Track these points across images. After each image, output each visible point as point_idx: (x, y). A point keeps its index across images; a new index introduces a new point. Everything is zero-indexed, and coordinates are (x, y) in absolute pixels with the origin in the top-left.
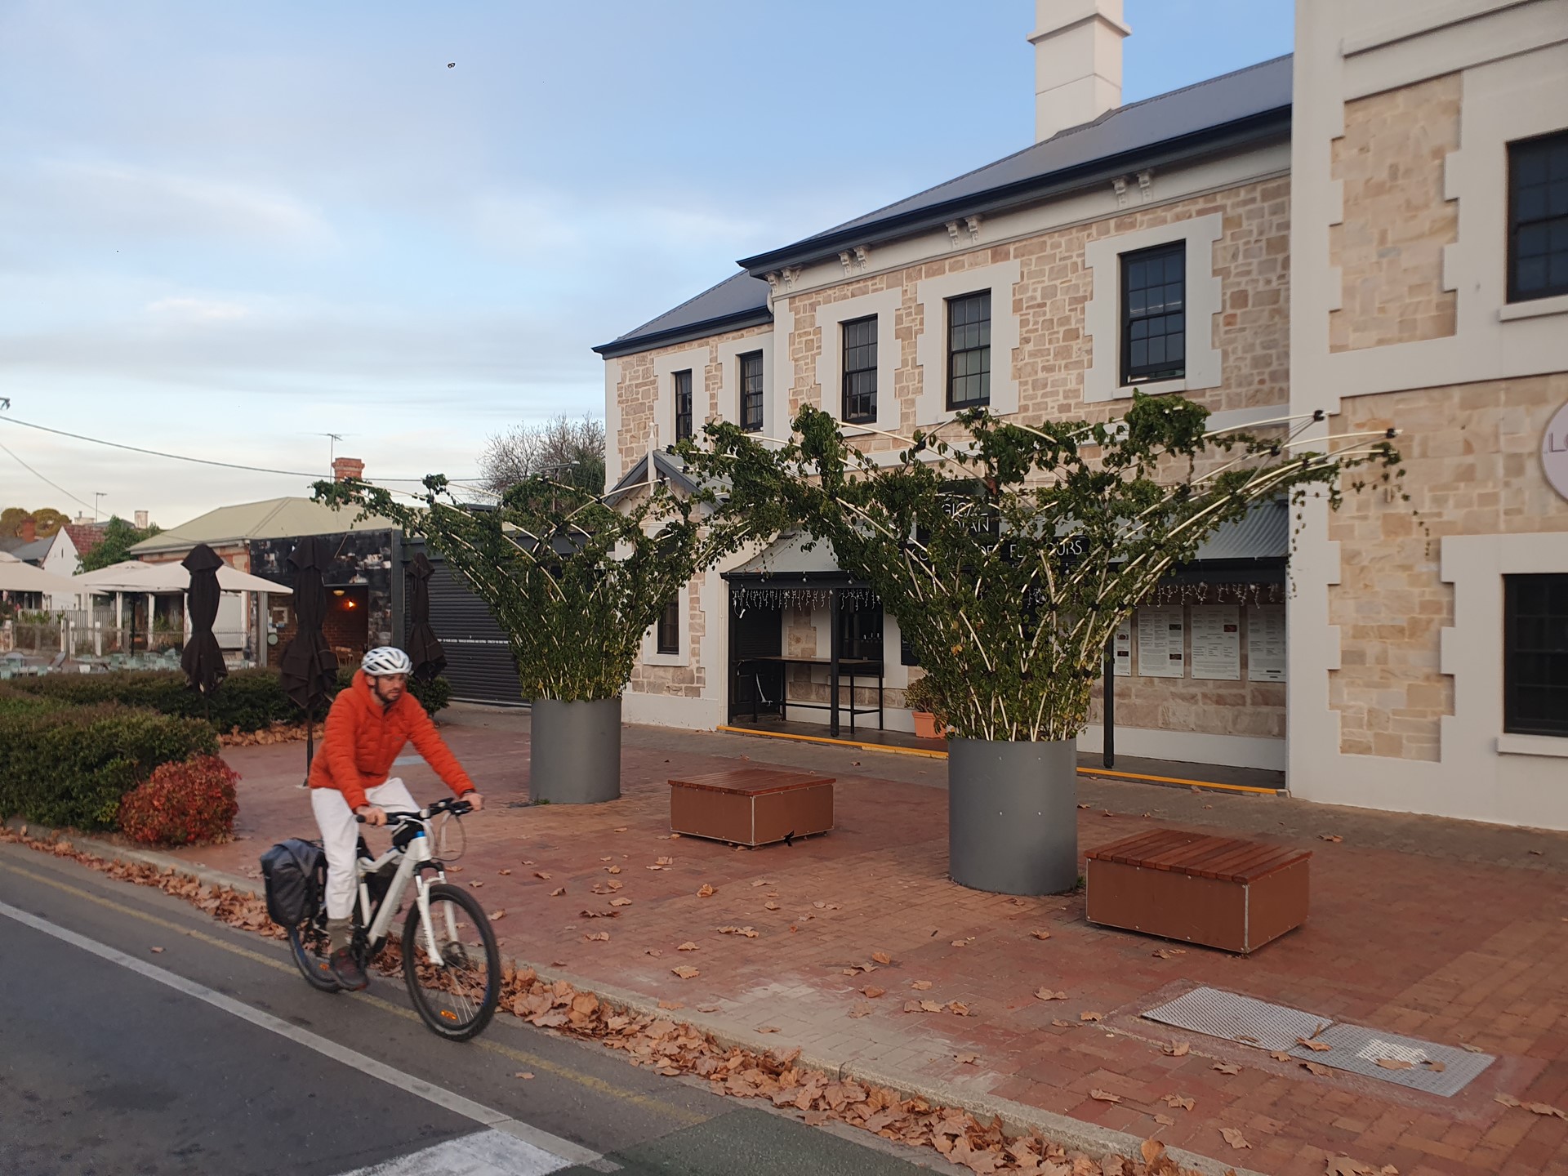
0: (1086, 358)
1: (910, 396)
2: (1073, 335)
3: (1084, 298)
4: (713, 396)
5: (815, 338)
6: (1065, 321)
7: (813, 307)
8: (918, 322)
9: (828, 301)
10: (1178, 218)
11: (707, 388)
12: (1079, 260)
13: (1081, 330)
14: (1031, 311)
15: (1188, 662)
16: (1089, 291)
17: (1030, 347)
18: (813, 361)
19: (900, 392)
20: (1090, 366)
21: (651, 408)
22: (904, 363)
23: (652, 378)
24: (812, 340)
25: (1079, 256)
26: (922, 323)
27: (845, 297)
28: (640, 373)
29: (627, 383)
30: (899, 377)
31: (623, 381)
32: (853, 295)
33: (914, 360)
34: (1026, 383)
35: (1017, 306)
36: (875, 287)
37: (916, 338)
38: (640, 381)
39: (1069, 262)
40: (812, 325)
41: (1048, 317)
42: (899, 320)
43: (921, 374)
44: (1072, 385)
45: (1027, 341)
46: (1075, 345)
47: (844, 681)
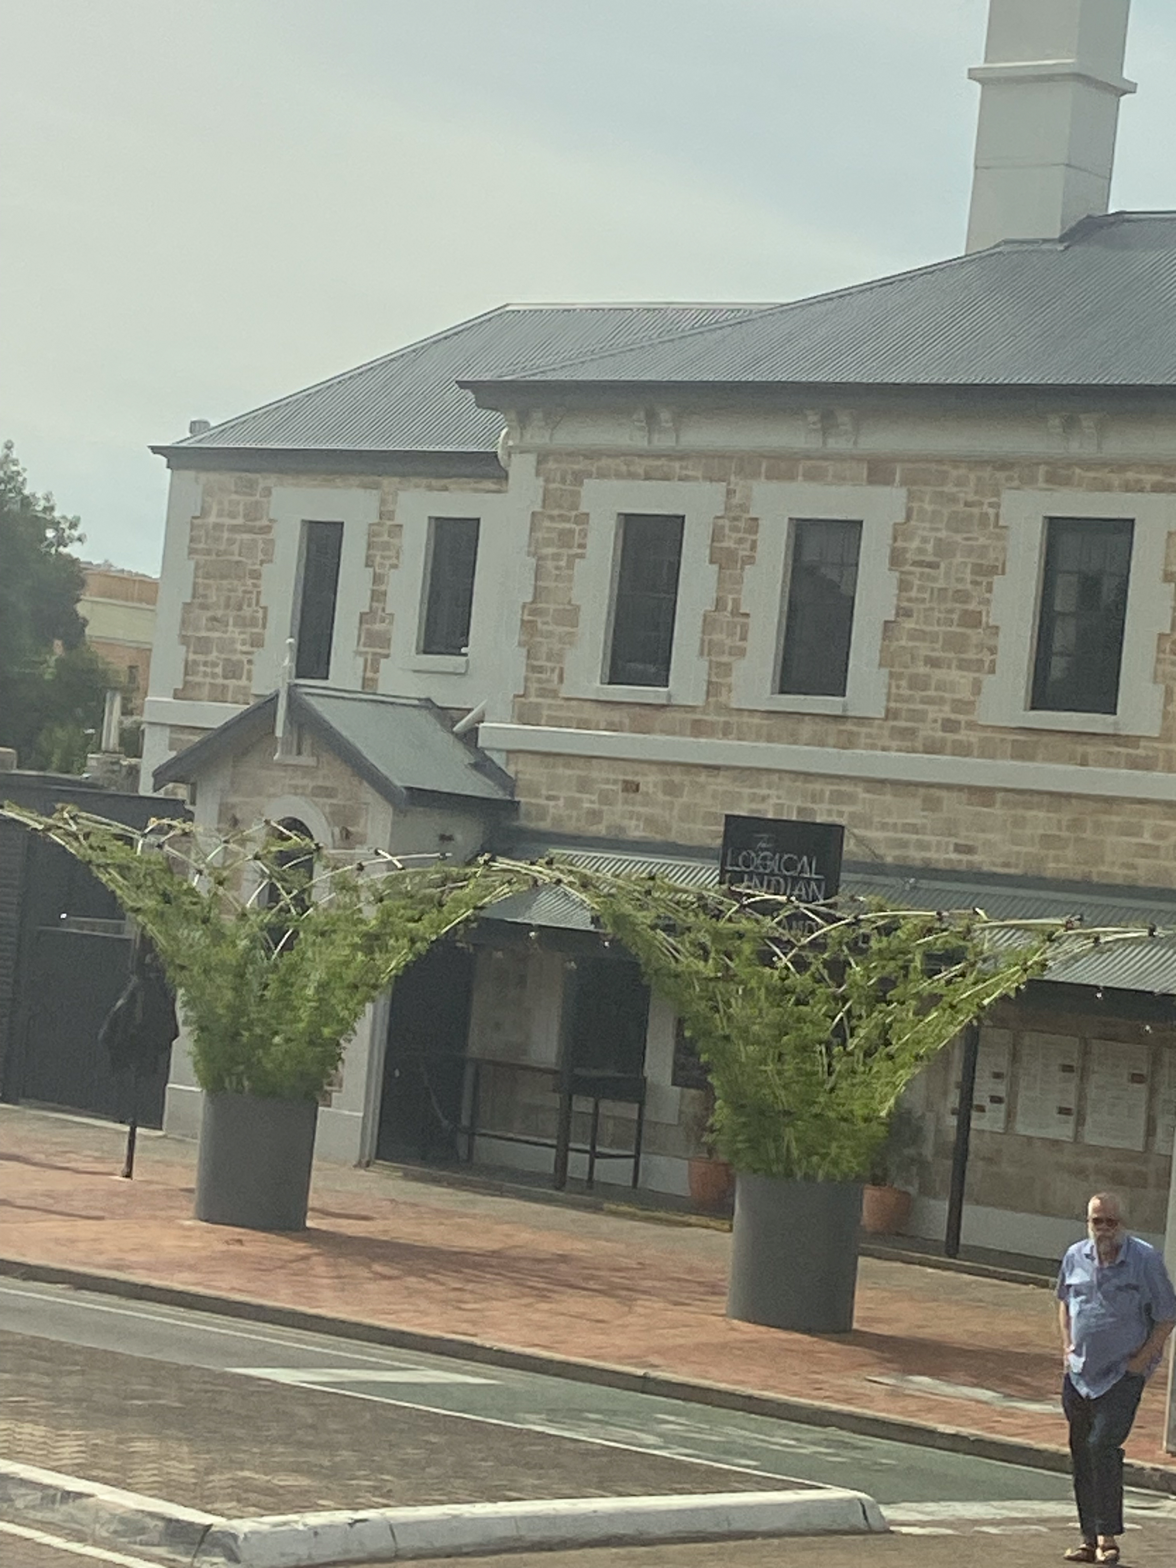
0: (987, 658)
1: (725, 659)
2: (972, 620)
3: (992, 570)
4: (377, 579)
5: (577, 528)
6: (962, 596)
7: (578, 478)
8: (748, 545)
9: (602, 475)
10: (1127, 488)
11: (369, 563)
12: (991, 511)
13: (984, 613)
14: (918, 570)
15: (1080, 1121)
16: (1001, 561)
17: (909, 624)
18: (570, 566)
19: (707, 648)
20: (992, 671)
21: (256, 575)
22: (719, 604)
23: (265, 522)
24: (571, 532)
25: (991, 505)
26: (753, 547)
27: (632, 476)
28: (241, 508)
29: (212, 519)
30: (708, 624)
31: (205, 512)
32: (648, 477)
33: (736, 602)
34: (900, 676)
35: (896, 559)
36: (684, 472)
37: (742, 569)
38: (240, 521)
39: (976, 511)
40: (574, 506)
41: (941, 584)
42: (716, 535)
43: (745, 629)
44: (965, 694)
45: (908, 614)
46: (975, 635)
47: (583, 1105)
